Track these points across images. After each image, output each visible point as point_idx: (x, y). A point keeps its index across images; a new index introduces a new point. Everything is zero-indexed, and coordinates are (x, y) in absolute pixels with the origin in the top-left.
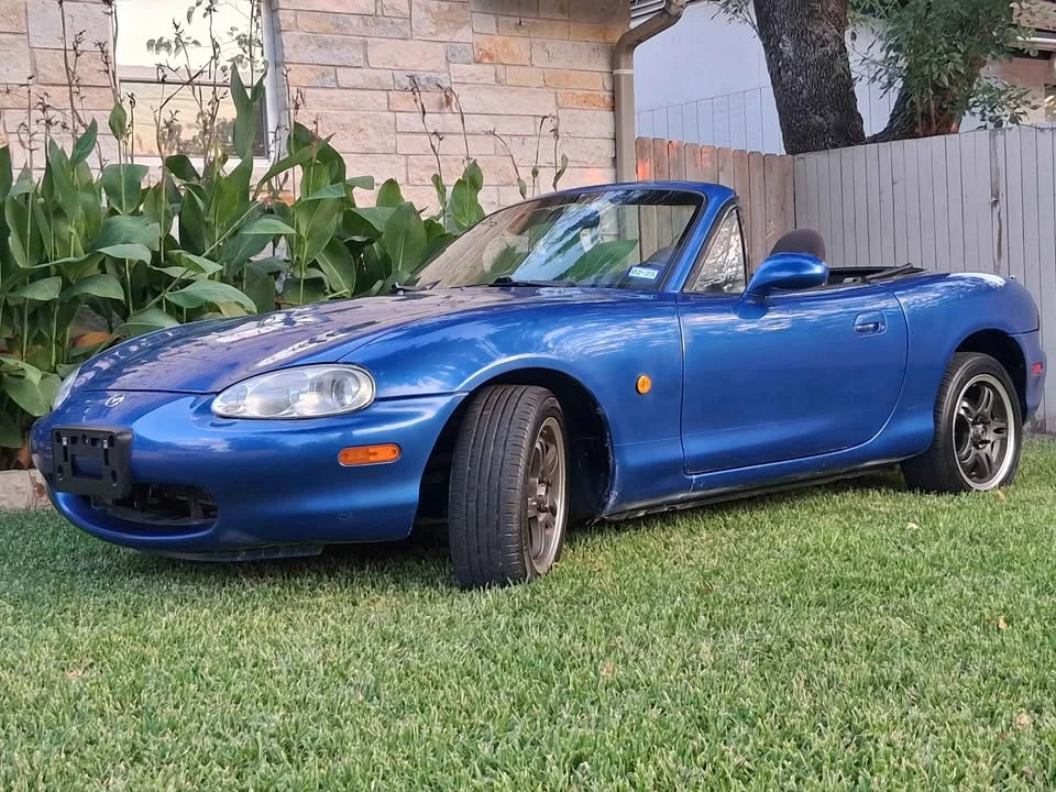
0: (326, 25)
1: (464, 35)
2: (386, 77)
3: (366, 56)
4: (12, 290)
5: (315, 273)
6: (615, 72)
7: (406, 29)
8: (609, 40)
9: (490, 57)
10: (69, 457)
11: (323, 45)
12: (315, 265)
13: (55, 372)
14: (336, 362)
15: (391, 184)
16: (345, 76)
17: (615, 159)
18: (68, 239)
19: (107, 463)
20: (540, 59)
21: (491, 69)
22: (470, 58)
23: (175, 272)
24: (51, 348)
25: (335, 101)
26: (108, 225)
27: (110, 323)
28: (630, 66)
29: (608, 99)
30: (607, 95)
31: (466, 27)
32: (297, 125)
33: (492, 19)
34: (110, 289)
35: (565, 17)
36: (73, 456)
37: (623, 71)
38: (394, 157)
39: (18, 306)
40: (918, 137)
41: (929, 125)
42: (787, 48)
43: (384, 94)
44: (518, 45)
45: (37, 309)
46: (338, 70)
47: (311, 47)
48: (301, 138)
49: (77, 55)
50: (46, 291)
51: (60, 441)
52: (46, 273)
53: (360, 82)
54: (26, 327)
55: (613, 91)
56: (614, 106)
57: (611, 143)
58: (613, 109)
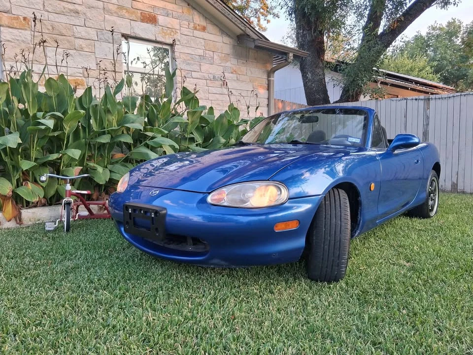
0: (188, 58)
1: (228, 64)
2: (206, 75)
3: (200, 69)
4: (92, 139)
5: (192, 136)
6: (269, 79)
7: (212, 61)
8: (267, 69)
9: (235, 71)
10: (132, 218)
11: (188, 64)
12: (192, 133)
13: (107, 168)
14: (268, 180)
15: (211, 108)
16: (194, 74)
17: (268, 105)
18: (112, 121)
19: (153, 224)
20: (249, 74)
21: (235, 75)
22: (230, 71)
23: (149, 134)
24: (105, 159)
25: (191, 82)
26: (125, 117)
27: (122, 150)
28: (273, 77)
29: (267, 87)
30: (266, 86)
31: (229, 62)
32: (184, 88)
33: (236, 60)
34: (129, 139)
35: (256, 61)
36: (134, 218)
37: (272, 79)
38: (208, 101)
39: (94, 145)
40: (349, 102)
41: (353, 98)
42: (309, 75)
43: (205, 81)
44: (244, 69)
45: (100, 146)
46: (192, 72)
47: (185, 64)
48: (185, 92)
49: (118, 54)
50: (105, 139)
51: (128, 210)
52: (104, 133)
53: (199, 77)
54: (96, 152)
55: (268, 84)
56: (268, 89)
57: (267, 100)
58: (268, 90)
